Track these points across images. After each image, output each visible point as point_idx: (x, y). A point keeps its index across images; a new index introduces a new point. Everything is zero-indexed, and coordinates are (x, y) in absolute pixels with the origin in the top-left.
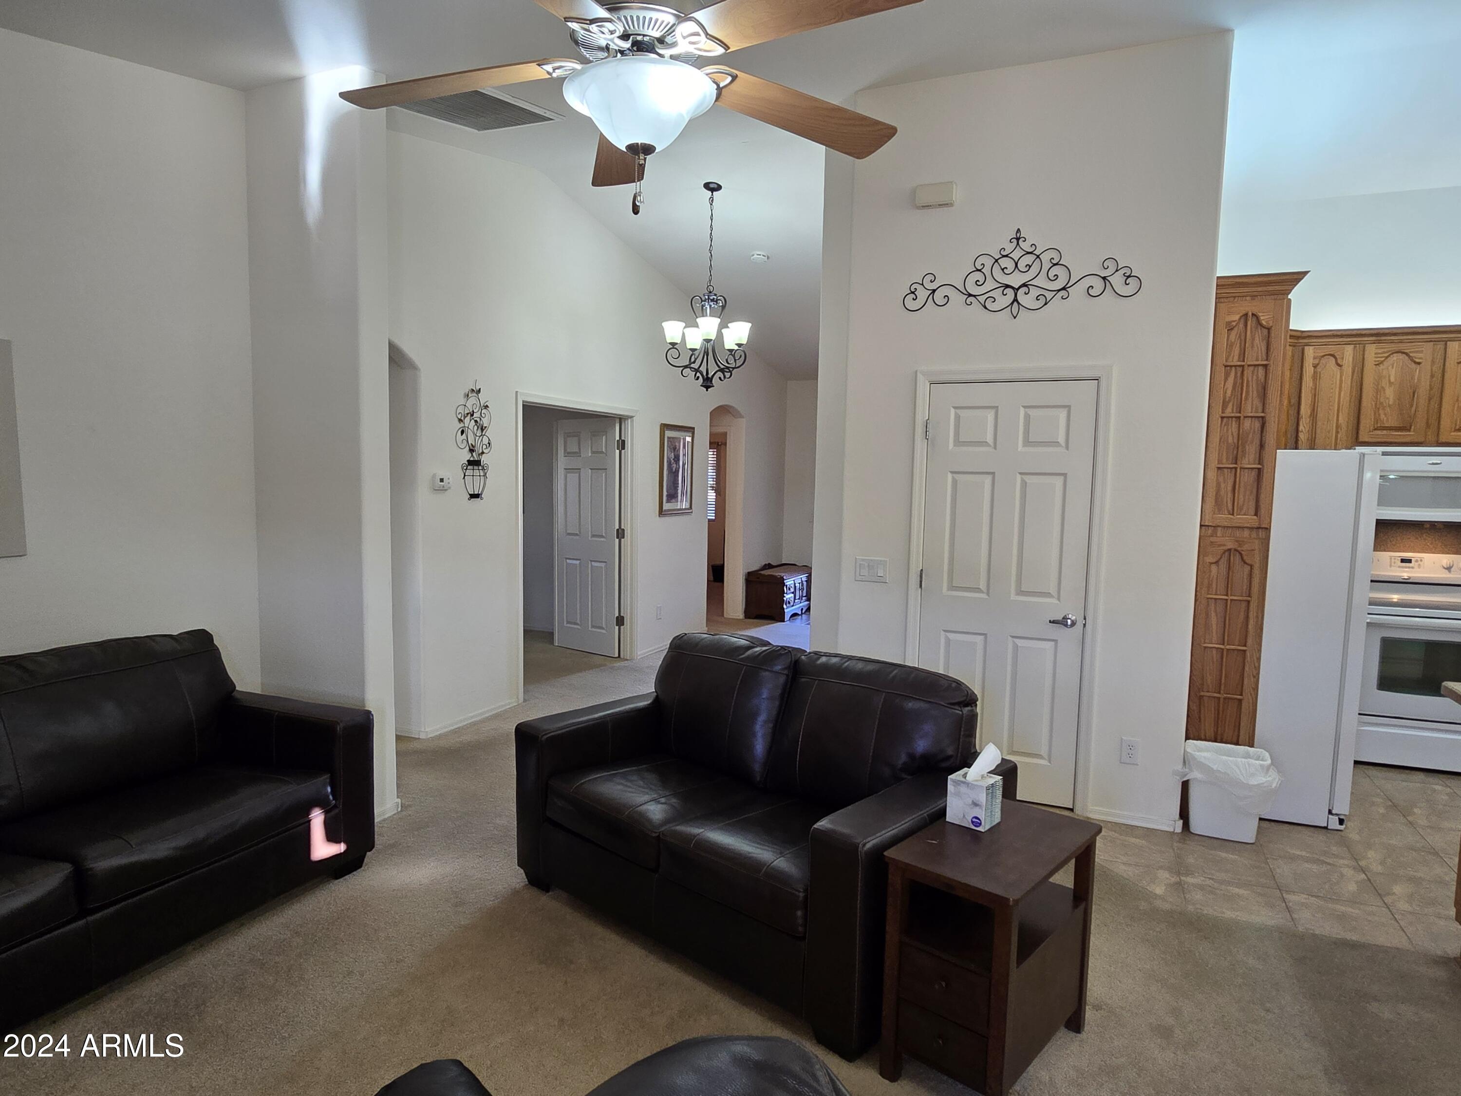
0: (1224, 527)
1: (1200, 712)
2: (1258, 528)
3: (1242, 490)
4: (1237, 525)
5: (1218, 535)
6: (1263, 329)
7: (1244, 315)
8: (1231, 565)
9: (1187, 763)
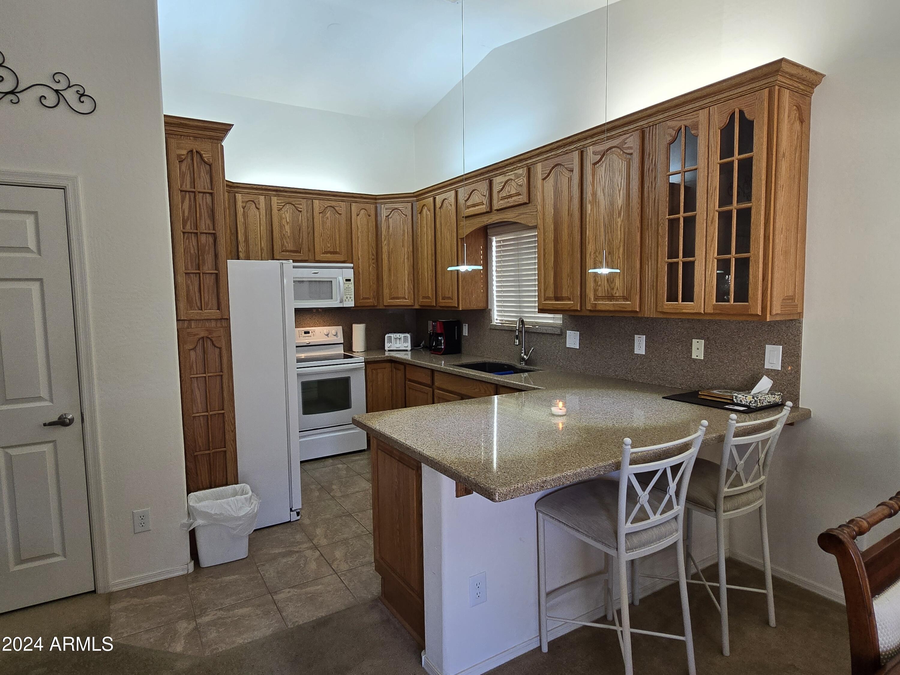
0: (197, 320)
1: (196, 469)
2: (221, 319)
3: (206, 291)
4: (206, 318)
5: (192, 327)
6: (206, 165)
7: (190, 151)
8: (206, 349)
9: (191, 514)
